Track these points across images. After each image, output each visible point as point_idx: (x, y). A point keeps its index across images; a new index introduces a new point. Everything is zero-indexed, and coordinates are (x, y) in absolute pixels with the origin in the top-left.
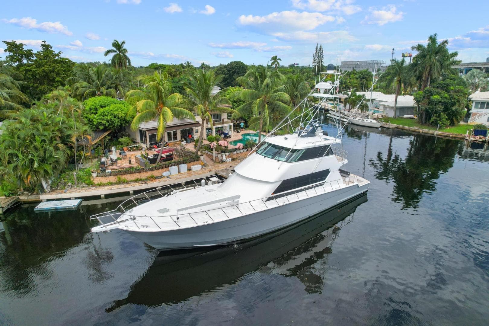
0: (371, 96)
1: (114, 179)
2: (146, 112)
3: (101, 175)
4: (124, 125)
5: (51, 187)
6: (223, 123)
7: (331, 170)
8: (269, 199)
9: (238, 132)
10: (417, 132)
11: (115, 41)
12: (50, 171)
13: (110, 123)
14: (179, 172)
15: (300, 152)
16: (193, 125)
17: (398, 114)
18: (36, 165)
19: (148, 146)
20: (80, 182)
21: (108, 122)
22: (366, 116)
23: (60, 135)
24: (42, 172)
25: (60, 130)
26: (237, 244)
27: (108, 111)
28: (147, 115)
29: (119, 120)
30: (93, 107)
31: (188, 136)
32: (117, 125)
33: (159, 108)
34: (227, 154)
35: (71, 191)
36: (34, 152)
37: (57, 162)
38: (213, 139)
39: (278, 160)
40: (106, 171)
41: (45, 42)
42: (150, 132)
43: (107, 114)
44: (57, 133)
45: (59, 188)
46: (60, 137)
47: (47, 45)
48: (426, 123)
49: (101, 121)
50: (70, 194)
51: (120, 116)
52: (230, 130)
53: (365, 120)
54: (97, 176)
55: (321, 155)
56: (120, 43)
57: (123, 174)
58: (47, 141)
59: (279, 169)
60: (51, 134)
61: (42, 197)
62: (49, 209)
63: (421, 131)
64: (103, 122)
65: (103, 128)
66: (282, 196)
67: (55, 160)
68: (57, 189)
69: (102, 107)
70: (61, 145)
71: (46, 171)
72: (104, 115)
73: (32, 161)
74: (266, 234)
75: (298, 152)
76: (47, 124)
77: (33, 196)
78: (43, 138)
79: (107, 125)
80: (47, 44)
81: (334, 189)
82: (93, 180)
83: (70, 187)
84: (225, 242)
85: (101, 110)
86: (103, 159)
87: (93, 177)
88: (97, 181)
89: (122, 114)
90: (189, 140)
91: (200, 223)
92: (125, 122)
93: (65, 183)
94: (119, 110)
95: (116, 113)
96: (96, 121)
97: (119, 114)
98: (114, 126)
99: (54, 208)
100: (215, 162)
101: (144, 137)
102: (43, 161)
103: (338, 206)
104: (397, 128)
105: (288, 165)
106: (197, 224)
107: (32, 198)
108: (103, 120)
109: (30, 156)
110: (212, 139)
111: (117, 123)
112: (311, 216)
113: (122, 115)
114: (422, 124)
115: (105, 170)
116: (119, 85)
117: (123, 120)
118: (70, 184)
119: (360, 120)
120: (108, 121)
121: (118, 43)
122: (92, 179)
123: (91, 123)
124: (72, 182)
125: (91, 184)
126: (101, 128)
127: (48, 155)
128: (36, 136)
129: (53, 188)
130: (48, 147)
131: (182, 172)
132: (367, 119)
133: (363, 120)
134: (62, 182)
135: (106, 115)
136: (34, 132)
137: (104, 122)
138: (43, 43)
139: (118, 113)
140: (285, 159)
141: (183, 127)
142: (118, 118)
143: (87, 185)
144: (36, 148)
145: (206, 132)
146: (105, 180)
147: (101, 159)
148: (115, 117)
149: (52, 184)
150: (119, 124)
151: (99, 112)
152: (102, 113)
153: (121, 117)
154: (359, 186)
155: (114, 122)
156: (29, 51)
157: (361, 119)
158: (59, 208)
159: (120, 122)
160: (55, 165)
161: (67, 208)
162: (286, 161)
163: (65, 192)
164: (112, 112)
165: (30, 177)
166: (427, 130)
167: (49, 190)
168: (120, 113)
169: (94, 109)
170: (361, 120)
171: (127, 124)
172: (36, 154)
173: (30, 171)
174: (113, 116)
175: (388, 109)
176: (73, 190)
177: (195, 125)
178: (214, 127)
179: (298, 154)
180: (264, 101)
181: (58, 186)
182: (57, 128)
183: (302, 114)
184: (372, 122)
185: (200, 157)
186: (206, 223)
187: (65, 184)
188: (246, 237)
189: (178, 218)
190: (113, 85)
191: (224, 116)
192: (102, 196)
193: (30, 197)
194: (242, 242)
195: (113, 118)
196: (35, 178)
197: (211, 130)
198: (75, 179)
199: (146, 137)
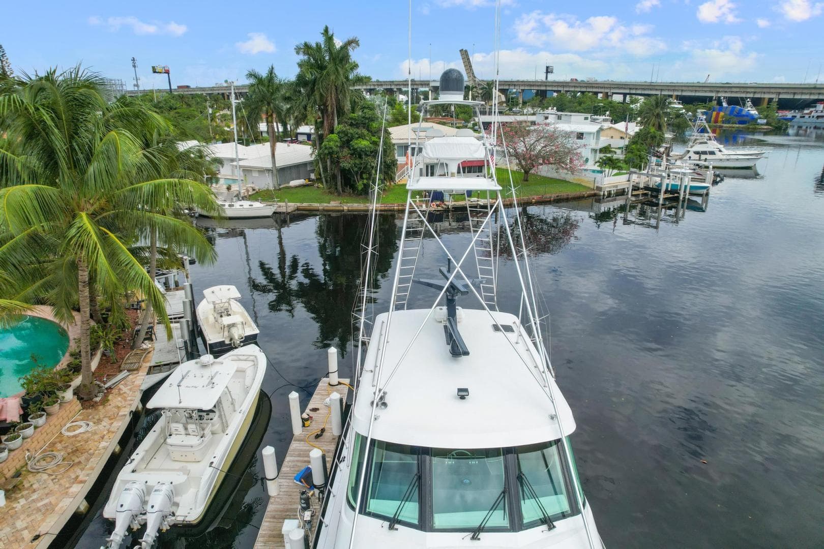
0: (237, 152)
10: (338, 211)
48: (343, 191)
53: (237, 205)
63: (346, 208)
104: (298, 209)
114: (339, 195)
133: (233, 205)
166: (355, 205)
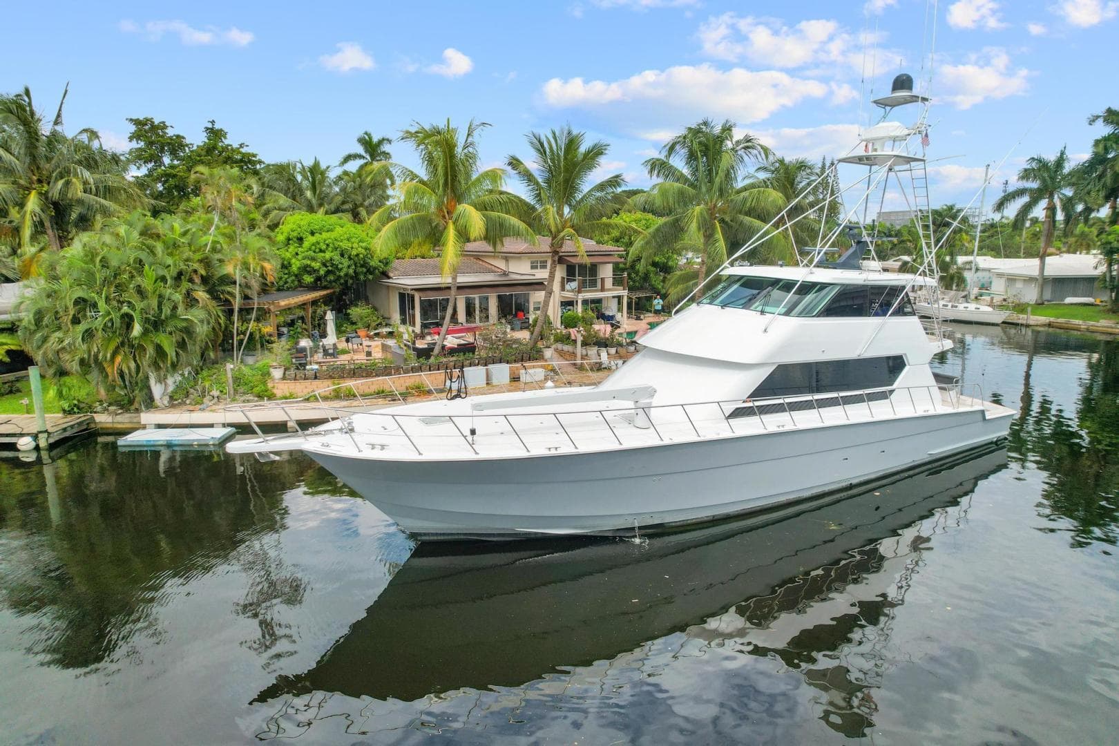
1: (324, 387)
2: (412, 218)
3: (294, 375)
4: (362, 277)
5: (171, 398)
6: (603, 290)
7: (910, 359)
8: (738, 413)
9: (638, 318)
11: (366, 133)
12: (170, 351)
13: (330, 268)
14: (487, 384)
15: (827, 289)
16: (528, 287)
17: (1048, 295)
18: (137, 330)
19: (418, 329)
20: (242, 391)
21: (326, 267)
22: (963, 297)
23: (203, 272)
24: (150, 351)
25: (206, 262)
26: (642, 536)
27: (327, 242)
28: (414, 223)
29: (352, 262)
30: (295, 234)
31: (516, 315)
32: (346, 275)
33: (445, 211)
34: (613, 351)
35: (214, 407)
36: (135, 299)
37: (188, 331)
38: (576, 320)
39: (762, 312)
40: (308, 367)
41: (213, 122)
42: (421, 294)
43: (324, 247)
44: (196, 266)
45: (188, 402)
46: (202, 276)
47: (217, 130)
49: (309, 262)
50: (211, 413)
51: (354, 253)
52: (620, 310)
53: (961, 307)
54: (284, 378)
55: (883, 311)
56: (375, 139)
57: (347, 377)
58: (168, 278)
59: (765, 331)
60: (181, 264)
61: (147, 417)
62: (152, 443)
64: (313, 264)
65: (312, 280)
66: (779, 409)
67: (184, 324)
68: (184, 403)
69: (313, 233)
70: (201, 295)
71: (159, 350)
72: (317, 250)
73: (128, 321)
74: (727, 519)
75: (819, 290)
76: (175, 246)
77: (127, 415)
78: (161, 272)
79: (322, 272)
80: (217, 127)
81: (920, 413)
82: (273, 387)
83: (216, 400)
84: (606, 526)
85: (312, 239)
86: (305, 343)
87: (273, 380)
88: (281, 388)
89: (360, 249)
90: (518, 323)
91: (538, 450)
92: (365, 270)
93: (204, 388)
94: (353, 240)
95: (345, 245)
96: (298, 263)
97: (352, 248)
98: (340, 277)
99: (165, 443)
100: (581, 368)
101: (409, 309)
102: (155, 324)
103: (929, 466)
104: (1050, 325)
105: (793, 323)
106: (528, 451)
107: (123, 420)
108: (313, 259)
109: (125, 309)
110: (574, 319)
111: (345, 270)
112: (854, 482)
113: (358, 249)
115: (304, 365)
116: (362, 205)
117: (362, 266)
118: (215, 393)
119: (947, 306)
120: (324, 265)
121: (370, 138)
122: (270, 385)
123: (286, 272)
124: (221, 389)
125: (265, 395)
126: (308, 279)
127: (167, 311)
128: (146, 267)
129: (175, 401)
130: (168, 292)
131: (495, 381)
132: (966, 305)
133: (956, 307)
134: (197, 387)
135: (321, 251)
136: (143, 256)
137: (316, 265)
138: (210, 126)
139: (350, 245)
140: (782, 309)
141: (505, 289)
142: (350, 258)
143: (256, 399)
144: (140, 291)
145: (560, 310)
146: (302, 388)
147: (297, 343)
148: (342, 255)
149: (175, 392)
150: (351, 271)
151: (306, 244)
152: (313, 245)
153: (357, 255)
154: (987, 418)
155: (340, 266)
156: (178, 136)
157: (950, 304)
158: (176, 443)
159: (353, 267)
160: (183, 339)
161: (196, 443)
162: (787, 313)
163: (202, 410)
164: (337, 244)
165: (119, 359)
167: (166, 403)
168: (355, 245)
169: (295, 240)
170: (950, 307)
171: (370, 277)
172: (139, 305)
173: (123, 344)
174: (338, 252)
175: (1019, 285)
176: (221, 406)
177: (532, 287)
178: (581, 296)
179: (819, 298)
180: (711, 211)
181: (187, 395)
182: (198, 256)
183: (827, 202)
184: (981, 310)
185: (545, 350)
186: (553, 452)
187: (204, 391)
188: (668, 519)
189: (473, 432)
190: (346, 207)
191: (606, 272)
192: (289, 424)
193: (119, 418)
194: (656, 531)
195: (337, 258)
196: (133, 365)
197: (571, 307)
198: (230, 381)
199: (413, 308)
